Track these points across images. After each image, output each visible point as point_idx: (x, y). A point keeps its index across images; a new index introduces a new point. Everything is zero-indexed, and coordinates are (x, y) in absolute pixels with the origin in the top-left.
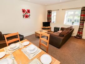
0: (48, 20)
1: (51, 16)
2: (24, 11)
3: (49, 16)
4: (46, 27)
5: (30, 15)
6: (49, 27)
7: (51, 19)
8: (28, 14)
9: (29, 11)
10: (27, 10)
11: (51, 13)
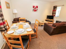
0: (53, 14)
1: (56, 11)
2: (34, 7)
3: (54, 11)
4: (49, 20)
5: (37, 10)
6: (52, 20)
7: (55, 13)
8: (37, 9)
9: (37, 7)
10: (36, 6)
11: (56, 8)
